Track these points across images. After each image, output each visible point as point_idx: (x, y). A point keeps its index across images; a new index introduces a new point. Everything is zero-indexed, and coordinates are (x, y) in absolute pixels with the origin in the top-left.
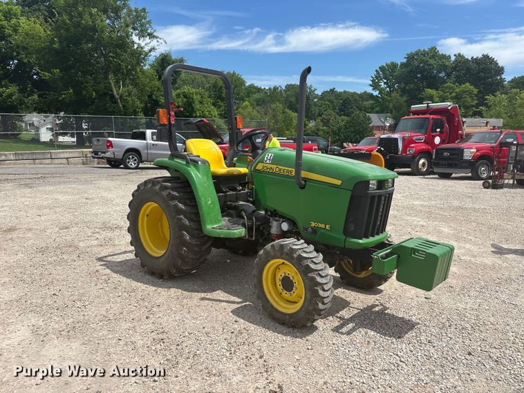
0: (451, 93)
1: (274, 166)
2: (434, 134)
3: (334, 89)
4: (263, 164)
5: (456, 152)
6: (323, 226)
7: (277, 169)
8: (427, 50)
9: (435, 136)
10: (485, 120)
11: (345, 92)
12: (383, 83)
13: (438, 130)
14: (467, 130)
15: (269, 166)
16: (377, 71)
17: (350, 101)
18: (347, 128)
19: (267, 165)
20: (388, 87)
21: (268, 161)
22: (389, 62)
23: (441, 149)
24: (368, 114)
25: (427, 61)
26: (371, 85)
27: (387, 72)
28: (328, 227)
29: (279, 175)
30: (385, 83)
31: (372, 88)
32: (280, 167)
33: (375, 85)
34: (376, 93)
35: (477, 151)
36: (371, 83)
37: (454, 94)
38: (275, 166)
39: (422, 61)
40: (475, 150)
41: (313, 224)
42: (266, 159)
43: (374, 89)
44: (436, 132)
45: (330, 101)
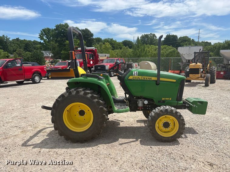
0: (76, 43)
1: (139, 77)
2: (90, 60)
3: (18, 38)
4: (132, 76)
5: (103, 67)
6: (168, 99)
7: (143, 78)
8: (64, 24)
9: (90, 61)
10: (104, 54)
11: (25, 40)
12: (45, 37)
13: (91, 58)
14: (100, 58)
15: (137, 77)
16: (41, 31)
17: (29, 45)
18: (31, 57)
19: (136, 77)
20: (48, 39)
21: (136, 75)
22: (46, 28)
23: (96, 66)
24: (42, 51)
25: (65, 29)
26: (39, 38)
27: (46, 32)
28: (170, 99)
29: (144, 80)
30: (46, 37)
31: (40, 39)
32: (144, 77)
33: (41, 38)
34: (42, 41)
35: (110, 66)
36: (39, 37)
37: (77, 44)
38: (141, 77)
39: (63, 29)
40: (109, 66)
41: (163, 99)
42: (134, 74)
43: (41, 40)
44: (91, 59)
45: (18, 44)
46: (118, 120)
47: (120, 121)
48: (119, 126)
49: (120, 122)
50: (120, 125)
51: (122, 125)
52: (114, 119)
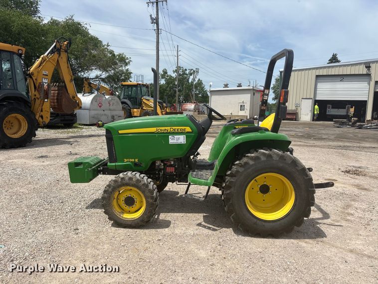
46: (209, 228)
47: (205, 227)
48: (205, 214)
49: (203, 223)
50: (204, 216)
51: (199, 217)
52: (218, 232)
